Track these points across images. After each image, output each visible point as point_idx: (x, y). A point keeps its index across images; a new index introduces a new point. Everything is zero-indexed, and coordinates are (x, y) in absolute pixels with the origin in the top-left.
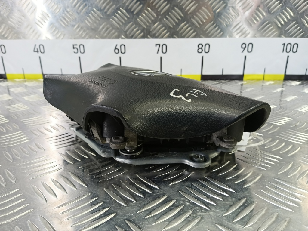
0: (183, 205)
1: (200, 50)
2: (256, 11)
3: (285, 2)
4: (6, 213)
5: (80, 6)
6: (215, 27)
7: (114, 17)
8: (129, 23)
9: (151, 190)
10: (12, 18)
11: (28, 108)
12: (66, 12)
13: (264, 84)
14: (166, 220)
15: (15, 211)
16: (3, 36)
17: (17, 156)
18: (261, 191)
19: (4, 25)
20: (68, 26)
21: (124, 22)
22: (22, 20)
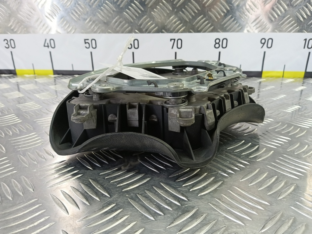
0: (216, 220)
1: (217, 46)
2: (277, 4)
7: (127, 10)
8: (143, 16)
9: (179, 202)
10: (21, 11)
11: (41, 107)
12: (77, 5)
13: (284, 82)
15: (36, 224)
16: (13, 30)
17: (33, 160)
18: (297, 204)
19: (13, 18)
20: (79, 20)
21: (138, 15)
22: (32, 13)
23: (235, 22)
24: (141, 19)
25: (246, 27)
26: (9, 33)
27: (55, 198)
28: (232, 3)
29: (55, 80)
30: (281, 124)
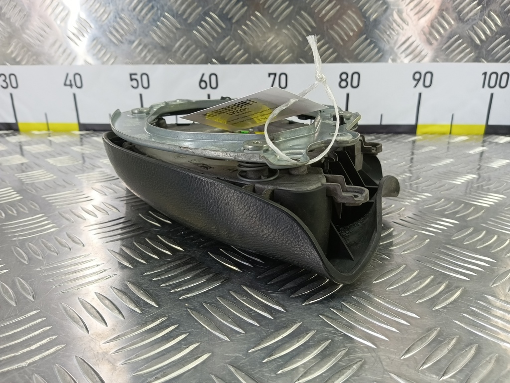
0: (329, 339)
1: (344, 84)
2: (438, 17)
3: (487, 3)
4: (17, 352)
5: (142, 9)
6: (369, 44)
7: (199, 27)
8: (225, 37)
9: (271, 314)
10: (28, 29)
11: (55, 177)
12: (118, 20)
13: (452, 141)
14: (301, 365)
15: (33, 347)
16: (14, 59)
17: (37, 254)
18: (464, 316)
19: (15, 40)
20: (122, 42)
21: (215, 35)
22: (45, 32)
23: (372, 46)
24: (221, 42)
25: (389, 53)
26: (7, 64)
27: (68, 309)
28: (367, 15)
29: (81, 139)
30: (445, 201)
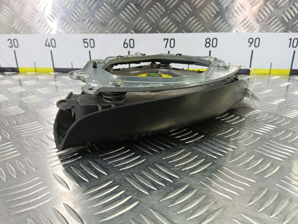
0: (206, 194)
1: (208, 45)
2: (264, 6)
4: (30, 200)
5: (90, 1)
6: (223, 22)
7: (123, 12)
8: (138, 17)
9: (171, 179)
10: (24, 13)
11: (42, 100)
12: (77, 7)
13: (271, 79)
14: (190, 209)
15: (39, 199)
16: (16, 30)
17: (36, 145)
18: (282, 182)
19: (17, 19)
20: (79, 21)
21: (133, 16)
22: (34, 14)
23: (225, 22)
24: (136, 20)
25: (235, 27)
26: (12, 33)
27: (57, 176)
28: (222, 5)
29: (55, 77)
30: (268, 114)
